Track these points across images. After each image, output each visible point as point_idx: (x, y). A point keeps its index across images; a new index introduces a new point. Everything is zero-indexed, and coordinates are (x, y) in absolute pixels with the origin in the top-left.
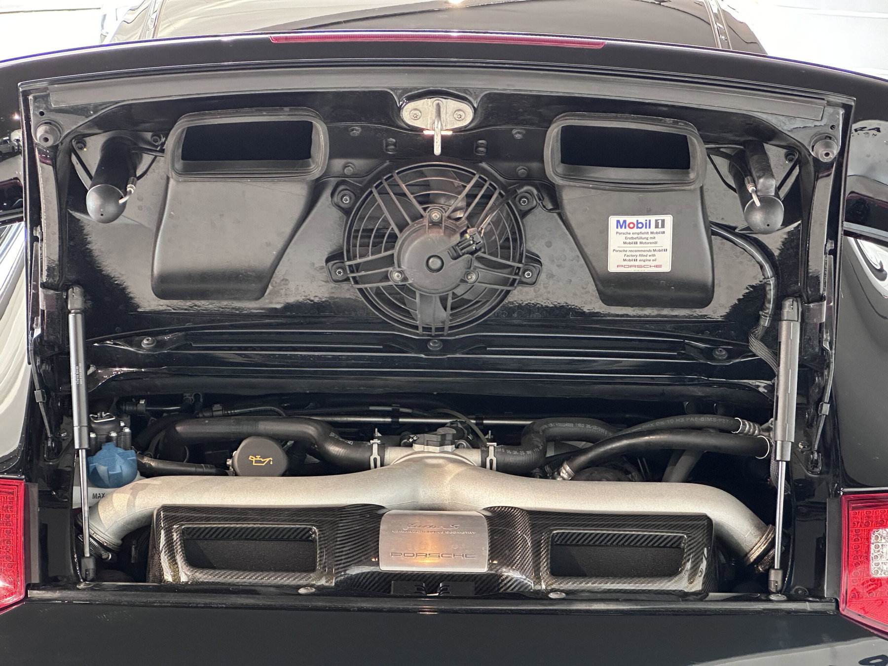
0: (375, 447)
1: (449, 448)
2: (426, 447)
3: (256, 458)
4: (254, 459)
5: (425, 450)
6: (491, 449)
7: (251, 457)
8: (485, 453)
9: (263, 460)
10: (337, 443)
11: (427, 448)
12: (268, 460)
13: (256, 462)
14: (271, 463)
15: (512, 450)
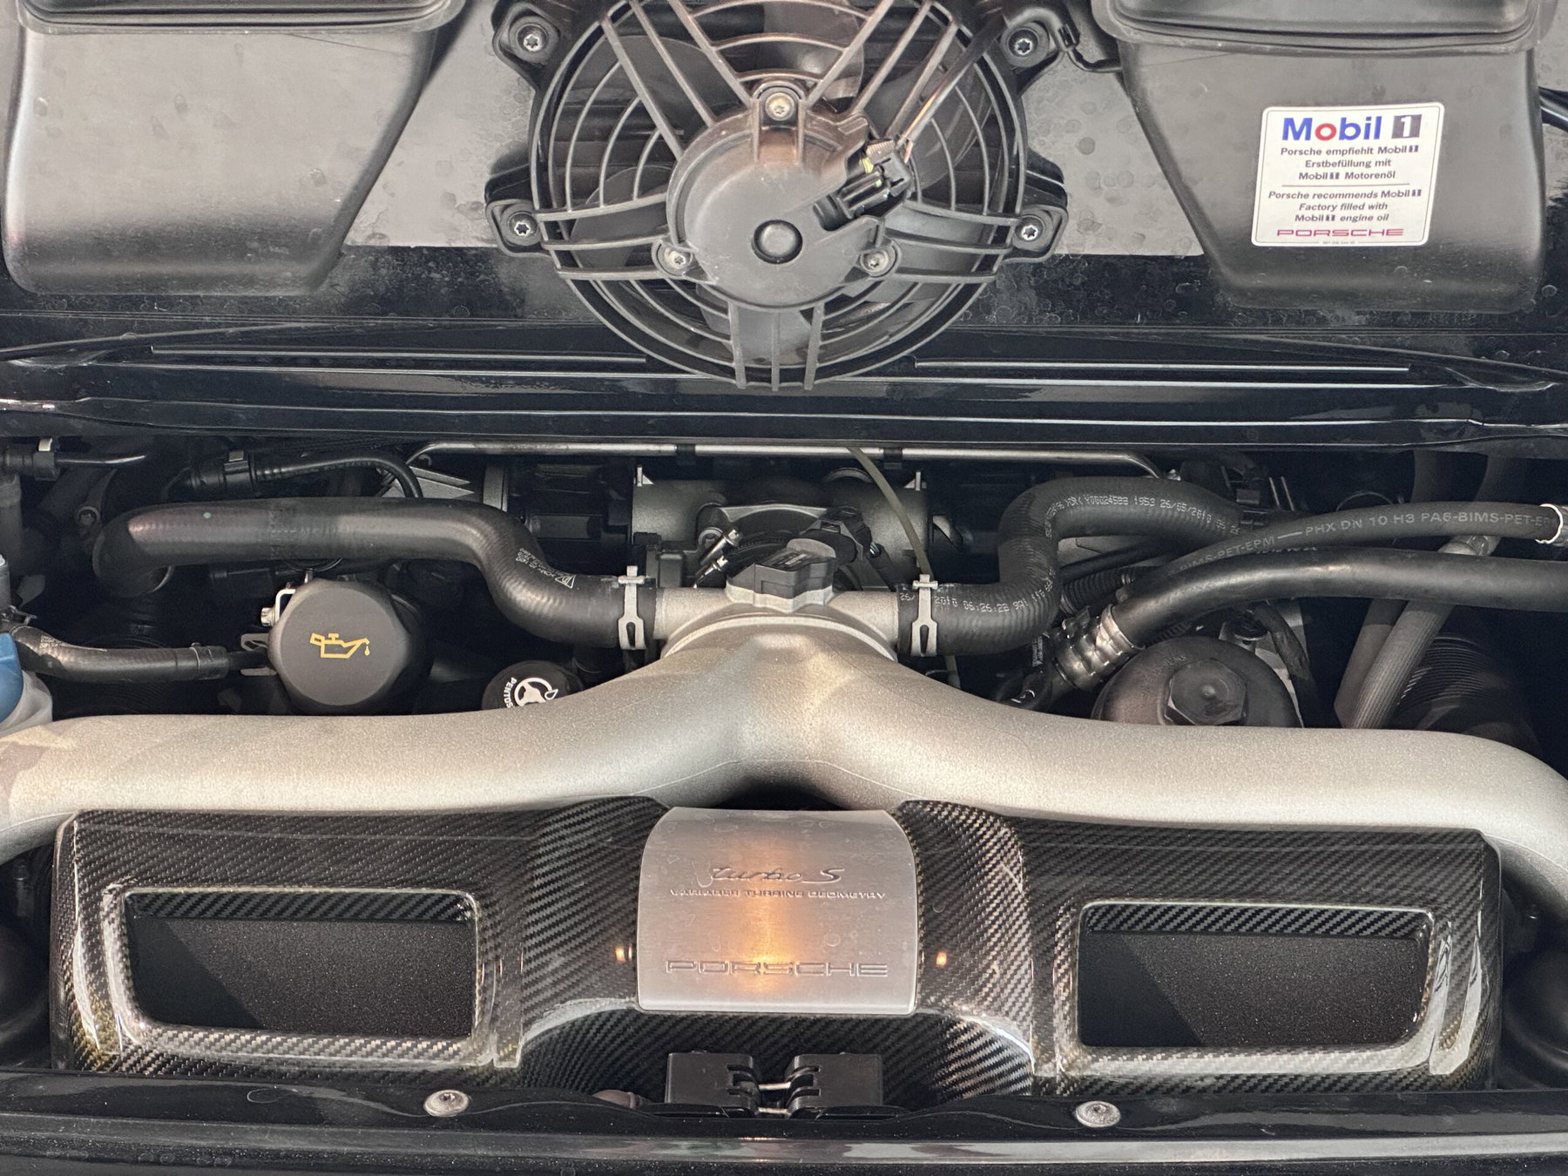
0: (631, 595)
1: (818, 597)
2: (758, 595)
3: (327, 638)
4: (323, 642)
5: (758, 605)
6: (925, 597)
7: (314, 636)
8: (909, 608)
9: (345, 645)
10: (535, 579)
11: (761, 600)
12: (358, 643)
13: (329, 649)
14: (367, 652)
15: (977, 601)
